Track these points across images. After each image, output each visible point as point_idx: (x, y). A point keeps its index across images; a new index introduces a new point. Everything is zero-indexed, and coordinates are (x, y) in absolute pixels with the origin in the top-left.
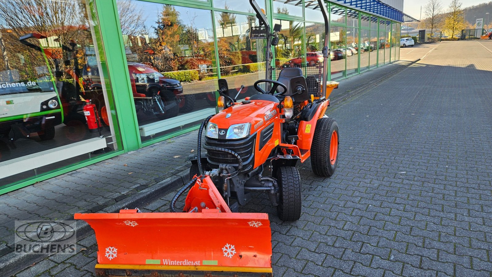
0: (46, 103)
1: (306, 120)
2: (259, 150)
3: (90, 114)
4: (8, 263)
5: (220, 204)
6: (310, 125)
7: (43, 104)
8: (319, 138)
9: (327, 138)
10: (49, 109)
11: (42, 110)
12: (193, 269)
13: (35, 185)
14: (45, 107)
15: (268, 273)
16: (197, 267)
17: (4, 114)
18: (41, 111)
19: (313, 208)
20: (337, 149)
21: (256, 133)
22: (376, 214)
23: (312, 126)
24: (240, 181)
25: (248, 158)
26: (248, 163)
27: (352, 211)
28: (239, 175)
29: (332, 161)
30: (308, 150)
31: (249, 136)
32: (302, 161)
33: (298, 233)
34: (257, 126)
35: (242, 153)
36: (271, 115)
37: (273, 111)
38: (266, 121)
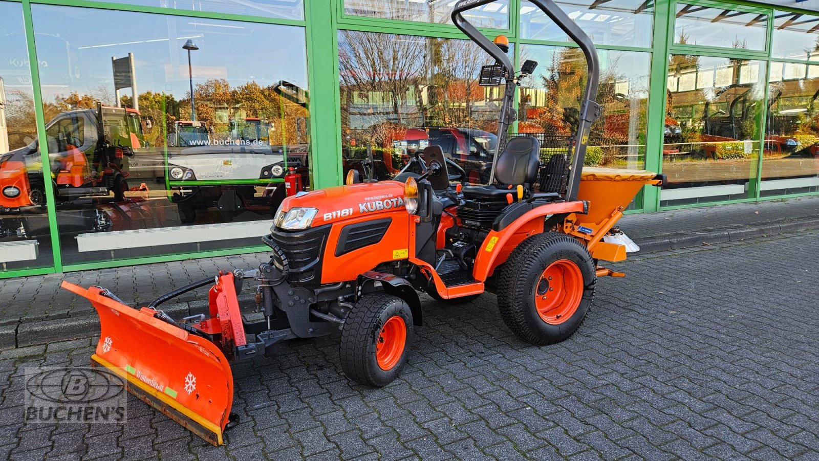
0: (268, 168)
1: (497, 229)
2: (337, 255)
3: (290, 187)
4: (47, 328)
5: (228, 318)
6: (497, 239)
7: (265, 169)
8: (512, 264)
9: (524, 269)
10: (271, 176)
11: (263, 177)
12: (153, 392)
13: (184, 262)
14: (266, 173)
15: (213, 433)
16: (159, 394)
17: (218, 176)
18: (260, 178)
19: (431, 381)
20: (582, 298)
21: (328, 226)
22: (514, 424)
23: (498, 241)
24: (296, 298)
25: (306, 263)
26: (305, 271)
27: (483, 405)
28: (295, 286)
29: (558, 317)
30: (481, 282)
31: (308, 228)
32: (445, 297)
33: (353, 405)
34: (332, 216)
35: (295, 253)
36: (381, 205)
37: (392, 200)
38: (361, 211)
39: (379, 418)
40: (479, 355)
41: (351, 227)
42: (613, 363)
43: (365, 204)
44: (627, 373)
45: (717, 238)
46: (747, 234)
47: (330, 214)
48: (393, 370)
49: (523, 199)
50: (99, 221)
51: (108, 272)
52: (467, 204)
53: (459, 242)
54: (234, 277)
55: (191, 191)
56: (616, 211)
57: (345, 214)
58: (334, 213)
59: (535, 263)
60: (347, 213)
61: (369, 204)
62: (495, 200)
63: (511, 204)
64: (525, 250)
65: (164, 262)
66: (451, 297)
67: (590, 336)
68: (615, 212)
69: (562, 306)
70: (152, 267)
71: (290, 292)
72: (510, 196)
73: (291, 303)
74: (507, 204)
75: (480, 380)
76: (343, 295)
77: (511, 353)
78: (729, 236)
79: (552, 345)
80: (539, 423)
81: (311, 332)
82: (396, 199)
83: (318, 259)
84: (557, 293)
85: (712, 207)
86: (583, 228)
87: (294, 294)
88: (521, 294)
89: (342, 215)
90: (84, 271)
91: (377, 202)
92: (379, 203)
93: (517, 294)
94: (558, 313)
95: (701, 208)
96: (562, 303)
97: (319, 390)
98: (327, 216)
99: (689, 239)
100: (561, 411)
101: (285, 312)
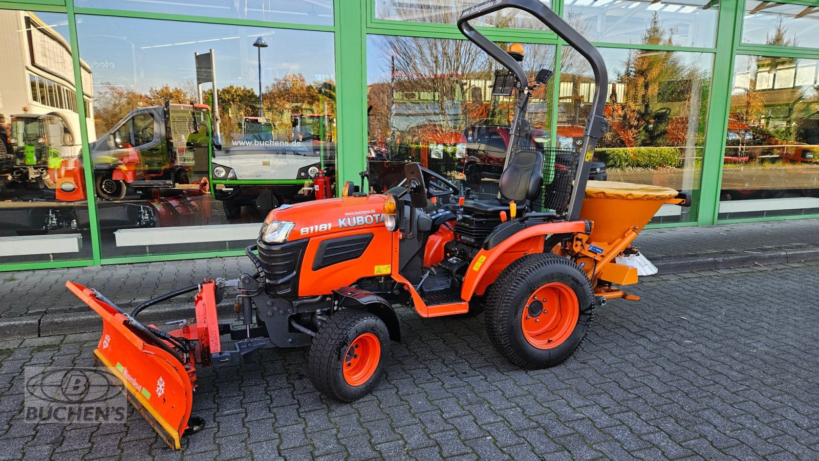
0: (305, 169)
1: (486, 248)
2: (314, 269)
3: (318, 189)
6: (484, 258)
7: (301, 170)
8: (499, 286)
10: (307, 177)
11: (299, 177)
12: (133, 391)
14: (303, 174)
16: (137, 394)
17: (257, 176)
18: (297, 179)
19: (402, 400)
20: (577, 323)
21: (305, 240)
22: (467, 453)
23: (485, 261)
24: (275, 308)
25: (283, 276)
26: (282, 284)
27: (444, 431)
28: (274, 298)
29: (549, 342)
30: (465, 301)
31: (285, 242)
32: (425, 315)
33: (316, 420)
34: (310, 230)
35: (273, 266)
36: (362, 220)
37: (374, 215)
38: (341, 226)
39: (336, 435)
40: (461, 375)
41: (330, 242)
42: (599, 394)
43: (344, 219)
44: (609, 408)
45: (771, 258)
46: (809, 255)
47: (307, 229)
48: (364, 386)
49: (516, 217)
50: (143, 216)
51: (140, 267)
52: (464, 219)
53: (455, 258)
54: (216, 286)
55: (232, 189)
56: (631, 231)
57: (322, 229)
58: (312, 228)
59: (522, 285)
60: (326, 228)
61: (349, 219)
62: (491, 217)
63: (504, 222)
64: (514, 271)
65: (193, 259)
66: (431, 315)
67: (585, 363)
68: (629, 232)
69: (556, 330)
70: (181, 263)
71: (268, 303)
72: (503, 214)
73: (269, 313)
74: (500, 222)
75: (451, 403)
76: (321, 308)
77: (494, 375)
78: (787, 257)
79: (542, 370)
80: (494, 455)
81: (290, 342)
82: (379, 215)
83: (295, 273)
84: (552, 315)
85: (779, 221)
86: (594, 247)
87: (273, 304)
88: (506, 317)
89: (320, 230)
90: (120, 264)
91: (358, 218)
92: (360, 219)
93: (501, 316)
94: (551, 337)
95: (767, 222)
96: (556, 326)
97: (290, 400)
98: (304, 231)
99: (738, 259)
100: (523, 443)
101: (264, 322)
